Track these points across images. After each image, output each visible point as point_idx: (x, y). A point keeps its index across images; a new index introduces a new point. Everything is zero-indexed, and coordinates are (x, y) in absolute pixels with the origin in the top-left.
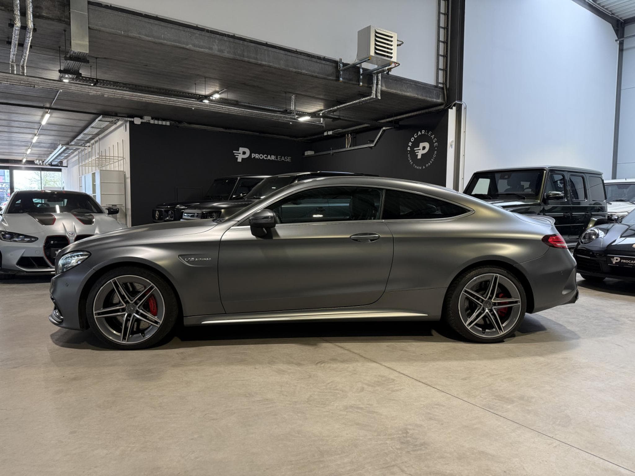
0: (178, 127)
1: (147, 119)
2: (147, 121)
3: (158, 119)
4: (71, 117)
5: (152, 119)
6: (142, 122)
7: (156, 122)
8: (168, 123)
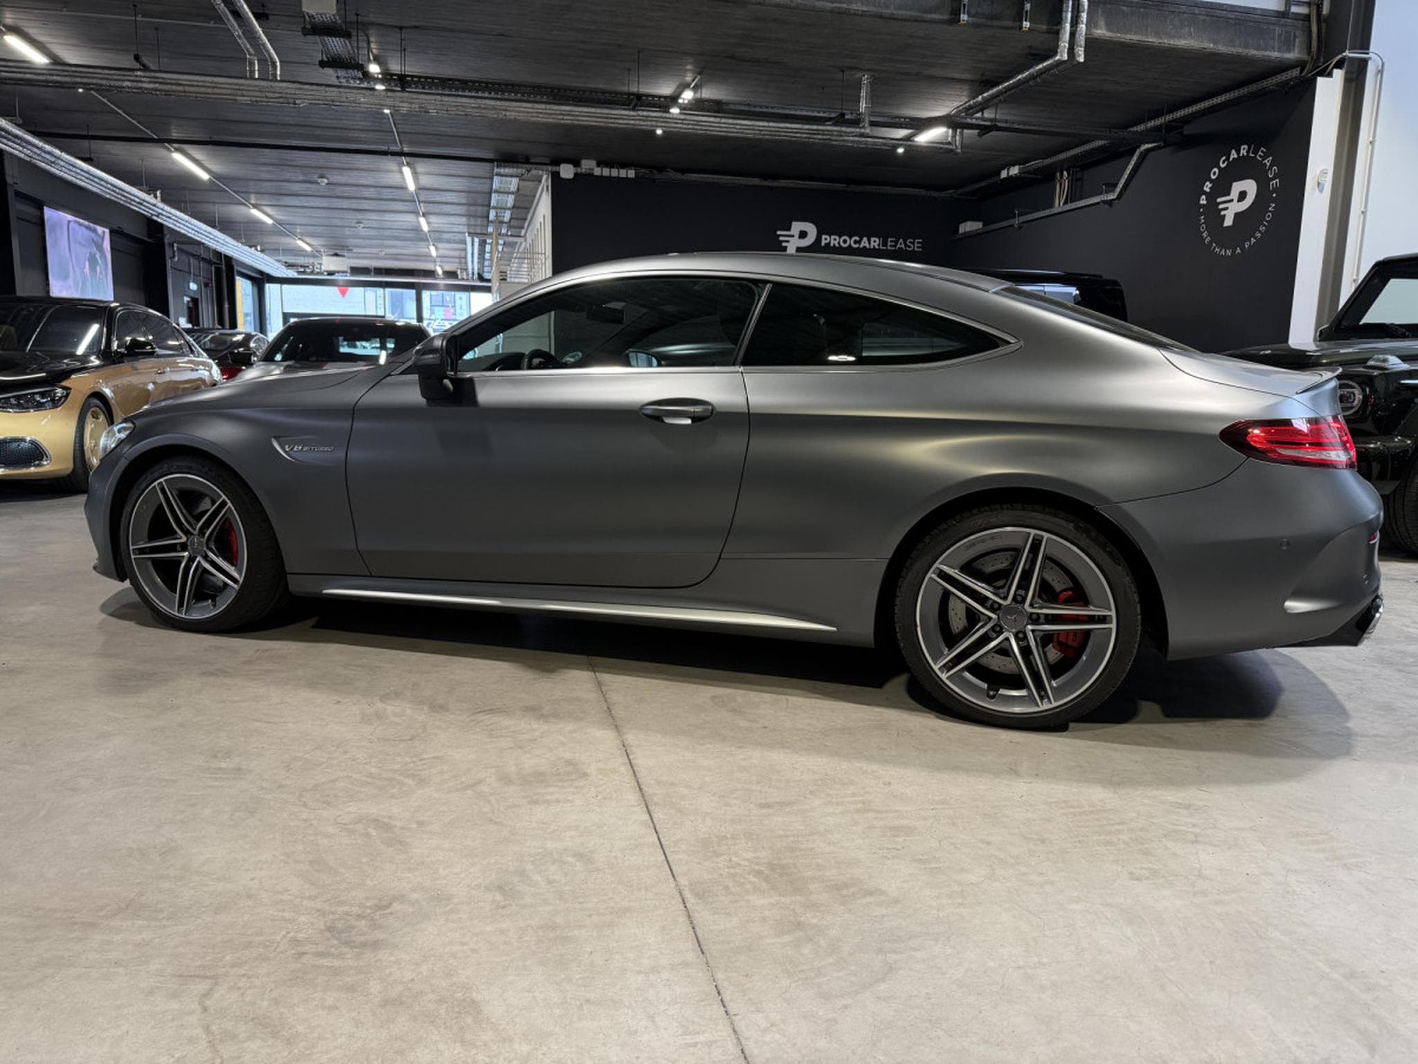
0: (654, 181)
1: (588, 165)
2: (588, 171)
3: (610, 165)
4: (452, 172)
5: (599, 165)
6: (576, 174)
7: (606, 172)
8: (631, 174)
